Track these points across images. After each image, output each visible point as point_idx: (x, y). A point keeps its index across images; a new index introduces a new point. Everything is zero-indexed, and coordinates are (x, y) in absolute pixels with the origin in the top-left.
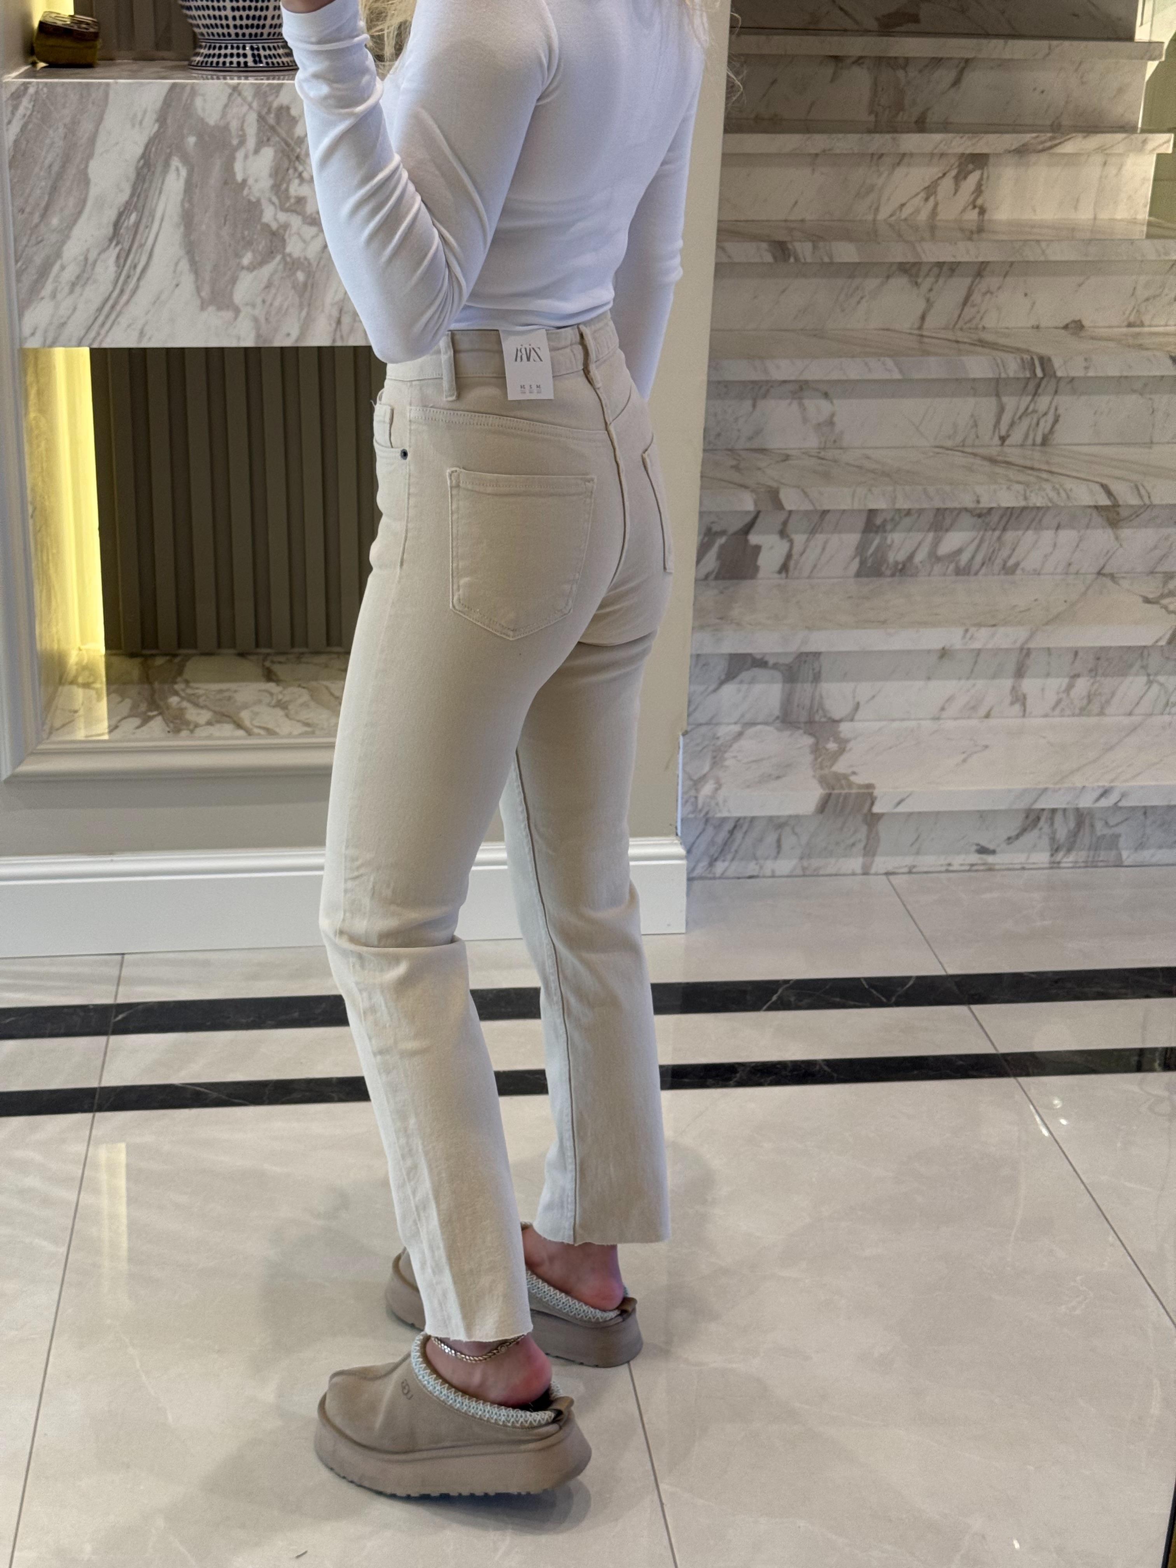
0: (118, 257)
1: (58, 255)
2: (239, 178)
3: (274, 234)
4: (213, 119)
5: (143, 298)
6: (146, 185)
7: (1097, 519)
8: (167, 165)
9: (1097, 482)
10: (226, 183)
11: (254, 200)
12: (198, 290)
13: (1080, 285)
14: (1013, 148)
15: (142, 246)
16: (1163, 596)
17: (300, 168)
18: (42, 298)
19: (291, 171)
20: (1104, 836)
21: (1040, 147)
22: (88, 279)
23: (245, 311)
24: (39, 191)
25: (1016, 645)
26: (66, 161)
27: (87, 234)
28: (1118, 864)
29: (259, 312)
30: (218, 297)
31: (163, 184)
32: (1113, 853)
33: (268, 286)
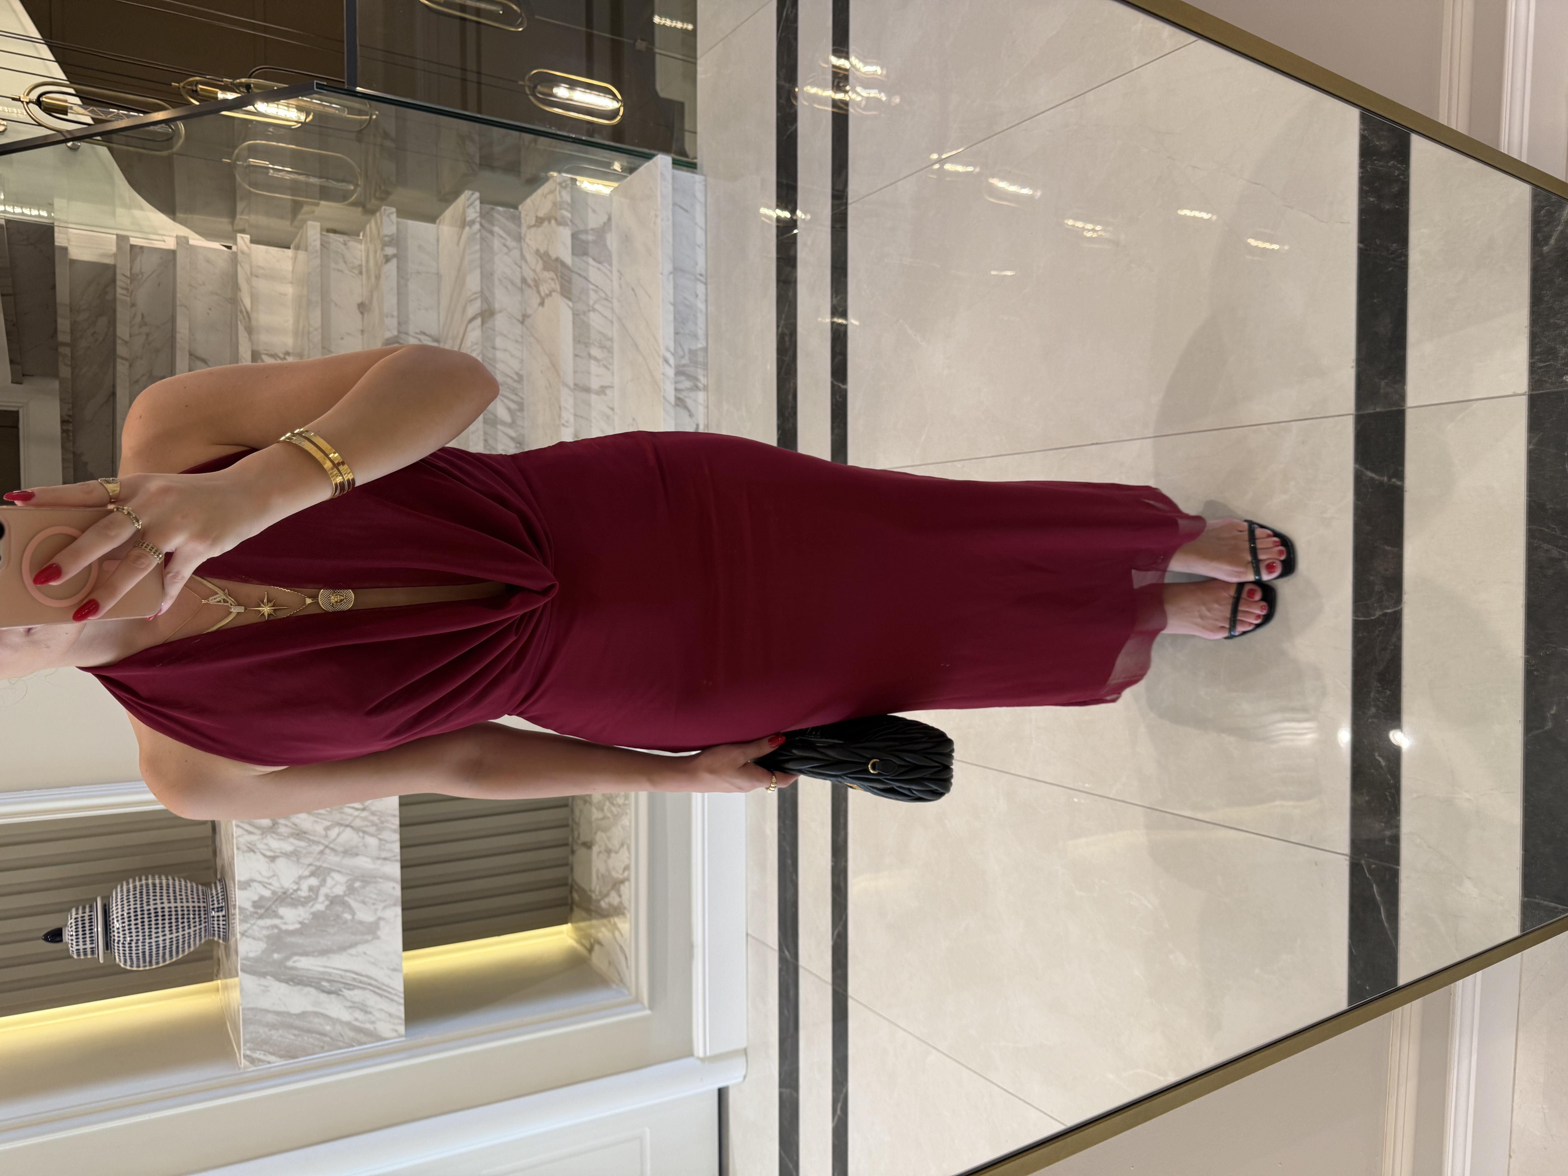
0: (349, 989)
1: (348, 1024)
2: (298, 926)
3: (332, 903)
4: (262, 945)
5: (374, 972)
6: (305, 979)
7: (488, 325)
8: (292, 968)
9: (466, 327)
10: (302, 934)
11: (311, 916)
12: (367, 942)
13: (336, 305)
14: (247, 335)
15: (342, 977)
17: (291, 891)
18: (375, 1028)
19: (293, 896)
20: (690, 359)
21: (247, 319)
22: (362, 1004)
23: (379, 914)
24: (311, 1040)
25: (571, 393)
26: (291, 1027)
27: (335, 1008)
28: (706, 349)
29: (380, 906)
30: (372, 930)
31: (303, 969)
32: (699, 353)
33: (364, 903)
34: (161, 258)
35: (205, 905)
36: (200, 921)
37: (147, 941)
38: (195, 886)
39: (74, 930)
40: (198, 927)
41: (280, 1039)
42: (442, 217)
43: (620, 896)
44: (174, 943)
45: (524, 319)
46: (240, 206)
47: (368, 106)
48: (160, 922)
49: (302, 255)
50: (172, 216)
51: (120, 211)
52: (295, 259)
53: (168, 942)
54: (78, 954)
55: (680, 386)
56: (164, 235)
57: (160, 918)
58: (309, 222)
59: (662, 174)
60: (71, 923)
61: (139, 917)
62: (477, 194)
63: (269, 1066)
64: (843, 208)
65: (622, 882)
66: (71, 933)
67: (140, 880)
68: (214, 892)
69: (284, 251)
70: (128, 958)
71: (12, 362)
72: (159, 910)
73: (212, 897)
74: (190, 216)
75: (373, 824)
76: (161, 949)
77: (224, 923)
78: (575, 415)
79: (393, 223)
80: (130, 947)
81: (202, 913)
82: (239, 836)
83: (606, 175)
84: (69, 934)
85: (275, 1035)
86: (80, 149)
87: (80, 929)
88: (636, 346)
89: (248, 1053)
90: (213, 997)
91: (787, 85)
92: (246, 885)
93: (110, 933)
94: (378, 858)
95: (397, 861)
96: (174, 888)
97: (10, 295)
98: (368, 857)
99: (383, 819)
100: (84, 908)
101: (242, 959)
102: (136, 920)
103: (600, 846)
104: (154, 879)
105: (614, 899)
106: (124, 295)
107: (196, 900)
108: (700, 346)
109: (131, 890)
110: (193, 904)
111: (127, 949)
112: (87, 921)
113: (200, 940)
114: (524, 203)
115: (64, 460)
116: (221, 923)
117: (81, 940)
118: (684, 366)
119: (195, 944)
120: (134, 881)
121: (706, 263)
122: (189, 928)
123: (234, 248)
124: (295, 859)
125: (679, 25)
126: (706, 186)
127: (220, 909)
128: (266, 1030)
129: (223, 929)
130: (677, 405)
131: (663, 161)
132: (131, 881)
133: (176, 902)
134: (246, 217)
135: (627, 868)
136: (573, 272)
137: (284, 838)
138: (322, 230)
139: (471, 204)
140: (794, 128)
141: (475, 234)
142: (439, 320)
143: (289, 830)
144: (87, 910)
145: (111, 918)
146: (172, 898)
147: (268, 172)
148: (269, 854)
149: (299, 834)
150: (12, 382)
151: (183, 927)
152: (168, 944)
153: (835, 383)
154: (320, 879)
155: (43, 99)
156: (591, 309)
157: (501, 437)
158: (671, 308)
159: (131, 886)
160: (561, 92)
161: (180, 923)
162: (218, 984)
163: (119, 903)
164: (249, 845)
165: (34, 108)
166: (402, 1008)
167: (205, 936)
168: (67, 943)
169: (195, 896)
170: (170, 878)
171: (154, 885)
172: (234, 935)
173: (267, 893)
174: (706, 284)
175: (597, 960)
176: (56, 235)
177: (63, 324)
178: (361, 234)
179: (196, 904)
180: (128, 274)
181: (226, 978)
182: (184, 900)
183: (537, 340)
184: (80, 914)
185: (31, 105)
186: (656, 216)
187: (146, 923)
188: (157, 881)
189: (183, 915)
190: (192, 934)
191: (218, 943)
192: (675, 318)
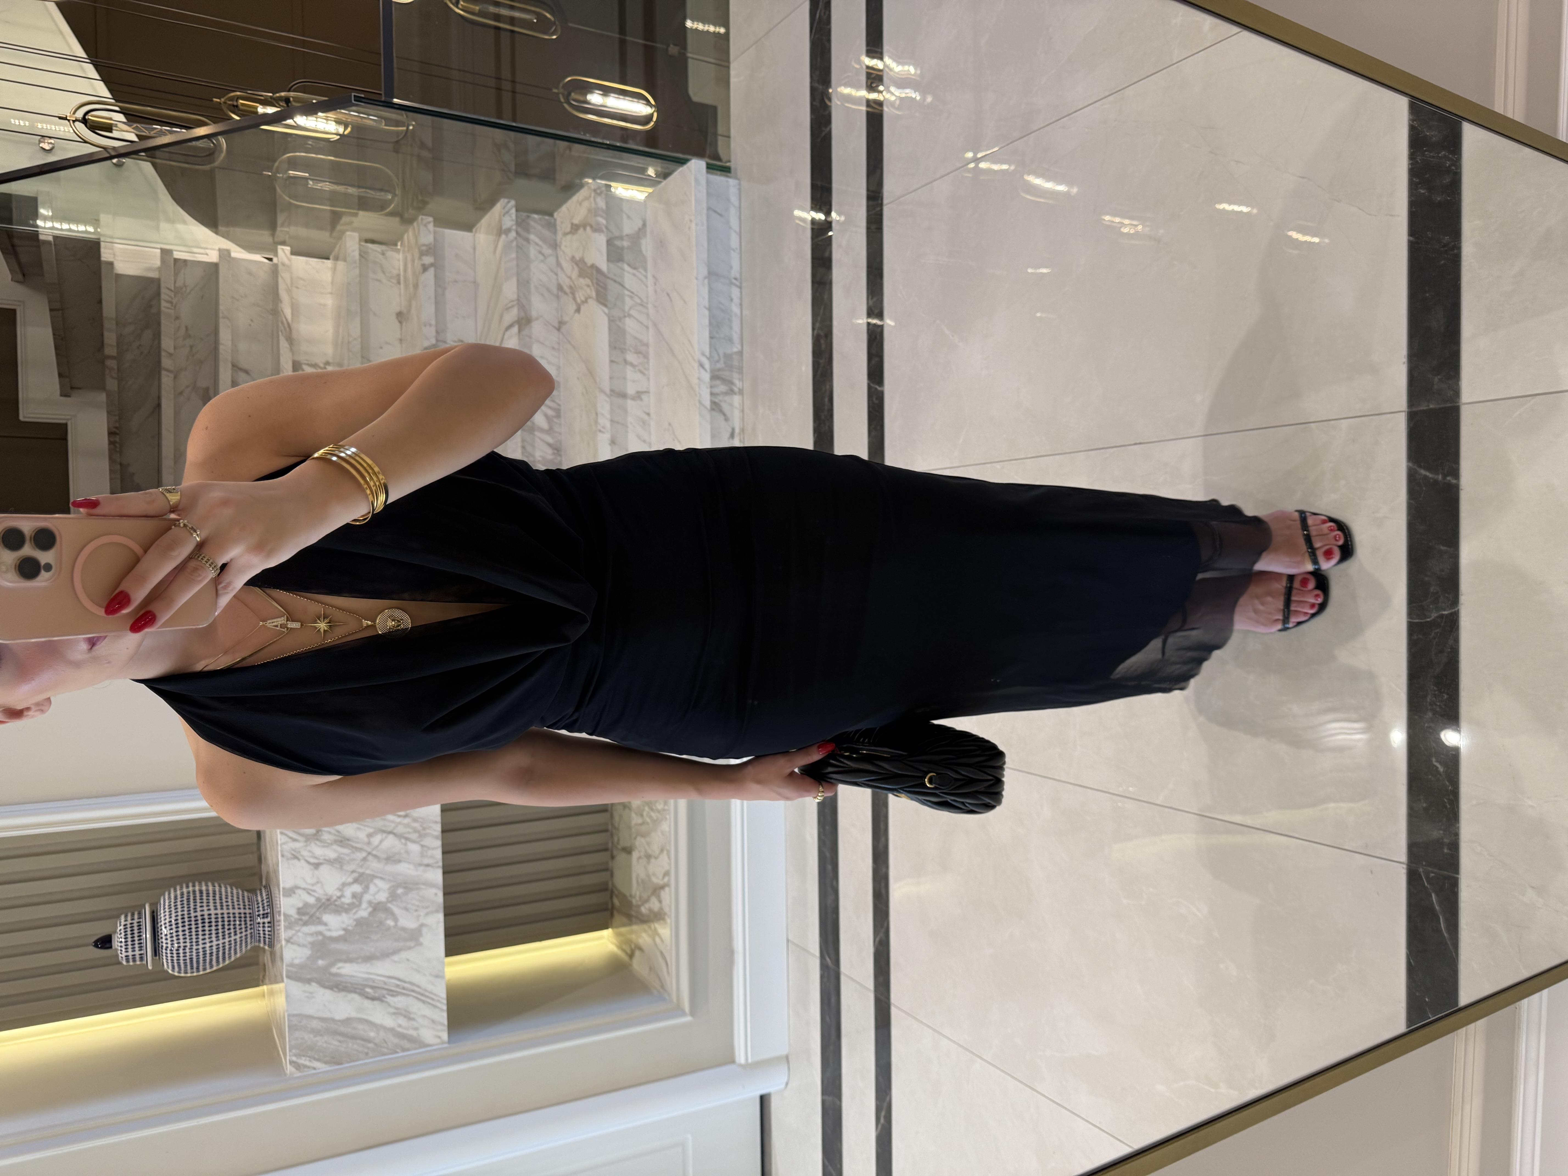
0: (393, 996)
1: (392, 1030)
2: (342, 933)
3: (375, 909)
4: (306, 952)
5: (417, 978)
6: (349, 985)
7: (525, 332)
8: (337, 975)
9: (504, 335)
10: (346, 940)
11: (355, 923)
12: (410, 948)
13: (375, 314)
14: (288, 346)
15: (385, 983)
16: (574, 299)
17: (335, 898)
18: (419, 1035)
19: (337, 903)
20: (725, 363)
21: (288, 329)
22: (406, 1011)
23: (422, 920)
24: (355, 1046)
25: (607, 399)
26: (336, 1033)
27: (379, 1015)
28: (741, 353)
29: (422, 913)
30: (414, 937)
31: (347, 976)
32: (734, 356)
33: (406, 909)
34: (205, 271)
35: (251, 911)
36: (246, 927)
37: (195, 947)
38: (240, 892)
39: (123, 937)
40: (244, 934)
41: (325, 1045)
42: (478, 226)
43: (660, 902)
44: (221, 949)
45: (560, 325)
46: (281, 218)
47: (405, 116)
48: (207, 928)
49: (341, 265)
50: (214, 230)
51: (164, 225)
52: (334, 270)
53: (214, 948)
54: (128, 961)
55: (715, 390)
56: (207, 249)
57: (207, 925)
58: (348, 233)
59: (696, 180)
60: (120, 930)
61: (187, 923)
62: (513, 203)
63: (314, 1071)
64: (879, 209)
65: (662, 887)
66: (121, 940)
67: (187, 887)
68: (259, 899)
69: (324, 262)
70: (176, 964)
71: (60, 375)
72: (206, 917)
73: (258, 904)
74: (232, 229)
75: (415, 831)
76: (208, 955)
77: (270, 929)
78: (612, 421)
79: (430, 232)
80: (178, 953)
81: (248, 919)
82: (284, 844)
83: (641, 181)
84: (118, 941)
85: (321, 1041)
86: (125, 165)
87: (129, 936)
88: (671, 351)
89: (294, 1059)
90: (259, 1002)
91: (821, 87)
92: (290, 892)
93: (158, 939)
94: (420, 865)
95: (438, 867)
96: (221, 894)
97: (58, 310)
98: (410, 863)
99: (425, 825)
100: (133, 915)
101: (287, 966)
102: (183, 926)
103: (640, 852)
104: (200, 885)
105: (654, 904)
106: (168, 308)
107: (242, 907)
108: (735, 350)
109: (179, 896)
110: (239, 911)
111: (175, 955)
112: (136, 928)
113: (246, 946)
114: (559, 210)
115: (111, 471)
116: (266, 929)
117: (130, 947)
118: (719, 370)
119: (241, 950)
120: (181, 888)
121: (741, 268)
122: (235, 934)
123: (275, 260)
124: (338, 866)
125: (712, 29)
126: (740, 190)
127: (265, 916)
128: (312, 1036)
129: (269, 935)
130: (712, 409)
131: (696, 166)
132: (178, 888)
133: (222, 909)
134: (286, 229)
135: (667, 874)
136: (608, 278)
137: (327, 845)
138: (360, 240)
139: (507, 212)
140: (828, 129)
141: (512, 241)
142: (476, 328)
143: (332, 838)
144: (136, 916)
145: (159, 924)
146: (218, 904)
147: (308, 184)
148: (313, 860)
149: (343, 841)
150: (61, 395)
151: (230, 934)
152: (214, 950)
153: (872, 385)
154: (363, 886)
155: (89, 117)
156: (626, 315)
157: (539, 443)
158: (707, 313)
159: (178, 892)
160: (595, 98)
161: (226, 930)
162: (264, 990)
163: (167, 910)
164: (293, 852)
165: (80, 126)
166: (445, 1015)
167: (251, 943)
168: (116, 950)
169: (241, 903)
170: (216, 885)
171: (201, 892)
172: (280, 941)
173: (311, 900)
174: (740, 288)
175: (638, 966)
176: (102, 250)
177: (110, 338)
178: (399, 244)
179: (242, 911)
180: (173, 289)
181: (271, 983)
182: (230, 907)
183: (574, 347)
184: (129, 921)
185: (77, 123)
186: (691, 221)
187: (193, 930)
188: (204, 888)
189: (229, 921)
190: (238, 940)
191: (264, 949)
192: (710, 323)
